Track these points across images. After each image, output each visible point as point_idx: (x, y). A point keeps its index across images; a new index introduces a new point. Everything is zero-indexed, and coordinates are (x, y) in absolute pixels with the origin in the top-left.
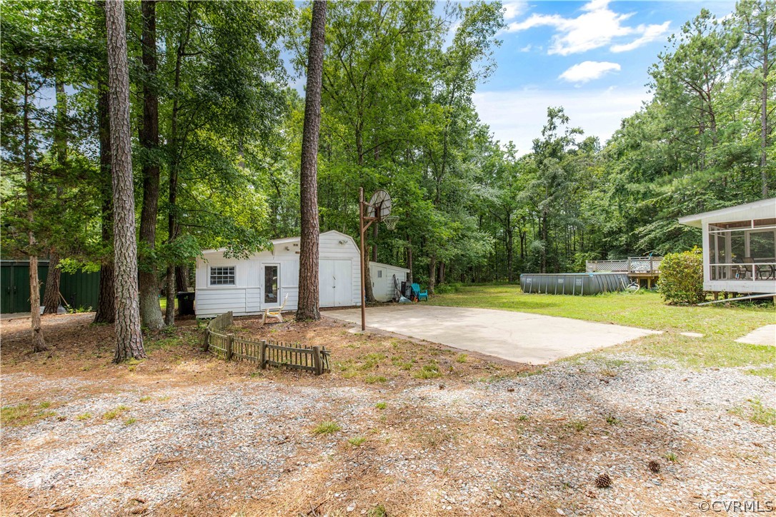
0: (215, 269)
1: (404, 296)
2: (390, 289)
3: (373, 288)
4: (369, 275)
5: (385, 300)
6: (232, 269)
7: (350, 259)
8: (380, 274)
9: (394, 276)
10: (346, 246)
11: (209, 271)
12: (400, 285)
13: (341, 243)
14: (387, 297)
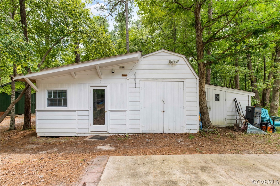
0: (51, 93)
1: (252, 123)
2: (230, 114)
3: (210, 113)
4: (205, 99)
5: (224, 125)
6: (65, 92)
7: (182, 81)
8: (217, 98)
9: (235, 100)
10: (178, 66)
11: (46, 94)
12: (244, 110)
13: (170, 62)
14: (226, 122)
